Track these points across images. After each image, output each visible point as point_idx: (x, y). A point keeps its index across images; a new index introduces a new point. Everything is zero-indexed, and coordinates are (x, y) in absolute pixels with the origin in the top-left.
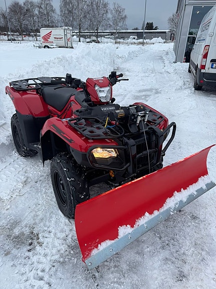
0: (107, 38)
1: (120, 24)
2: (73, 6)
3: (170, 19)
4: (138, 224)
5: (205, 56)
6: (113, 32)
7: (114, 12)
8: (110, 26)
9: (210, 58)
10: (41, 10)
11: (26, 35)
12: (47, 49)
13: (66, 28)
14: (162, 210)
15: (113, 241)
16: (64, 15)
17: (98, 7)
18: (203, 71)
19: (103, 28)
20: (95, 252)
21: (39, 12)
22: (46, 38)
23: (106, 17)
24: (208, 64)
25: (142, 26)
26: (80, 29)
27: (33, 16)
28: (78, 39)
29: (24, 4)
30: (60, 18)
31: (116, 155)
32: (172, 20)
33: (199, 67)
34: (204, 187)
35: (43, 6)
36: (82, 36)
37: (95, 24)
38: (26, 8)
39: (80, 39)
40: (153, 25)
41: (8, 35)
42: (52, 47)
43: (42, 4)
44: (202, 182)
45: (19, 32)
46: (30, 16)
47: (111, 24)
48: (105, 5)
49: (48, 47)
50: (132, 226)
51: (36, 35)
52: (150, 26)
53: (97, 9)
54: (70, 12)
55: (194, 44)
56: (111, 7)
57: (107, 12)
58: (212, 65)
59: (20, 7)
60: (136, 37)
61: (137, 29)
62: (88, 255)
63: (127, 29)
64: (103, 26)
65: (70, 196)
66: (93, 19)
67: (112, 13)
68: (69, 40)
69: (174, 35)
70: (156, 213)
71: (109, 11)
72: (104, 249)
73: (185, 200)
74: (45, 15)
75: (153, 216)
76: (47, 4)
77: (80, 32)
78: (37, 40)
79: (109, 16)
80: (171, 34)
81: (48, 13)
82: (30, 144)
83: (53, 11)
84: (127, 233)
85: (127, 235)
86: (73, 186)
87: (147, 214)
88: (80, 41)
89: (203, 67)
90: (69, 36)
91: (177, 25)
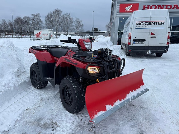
0: (73, 36)
1: (80, 28)
2: (53, 20)
3: (106, 26)
4: (115, 105)
5: (130, 38)
6: (76, 33)
7: (76, 22)
8: (74, 30)
9: (132, 39)
10: (34, 21)
11: (24, 35)
12: (38, 41)
13: (50, 29)
14: (125, 99)
15: (104, 112)
16: (47, 24)
17: (67, 20)
18: (129, 45)
19: (71, 30)
20: (96, 116)
21: (33, 22)
22: (38, 35)
23: (72, 25)
24: (132, 42)
25: (92, 29)
26: (57, 31)
27: (29, 24)
28: (56, 36)
29: (24, 18)
30: (45, 26)
31: (98, 72)
32: (108, 26)
33: (127, 44)
34: (144, 90)
35: (35, 19)
36: (58, 35)
37: (66, 28)
38: (25, 20)
39: (57, 36)
40: (98, 29)
41: (13, 35)
42: (42, 39)
43: (34, 18)
44: (142, 88)
45: (19, 33)
46: (27, 25)
47: (75, 28)
48: (71, 19)
49: (39, 40)
50: (112, 106)
51: (30, 35)
52: (96, 30)
53: (67, 21)
54: (51, 22)
55: (122, 35)
56: (74, 20)
57: (72, 22)
58: (134, 42)
59: (21, 20)
60: (89, 35)
61: (89, 31)
62: (93, 117)
63: (84, 31)
64: (70, 29)
65: (75, 96)
66: (64, 26)
67: (75, 23)
68: (51, 36)
69: (109, 33)
70: (123, 100)
71: (73, 22)
72: (101, 115)
73: (136, 95)
74: (36, 24)
75: (121, 102)
76: (37, 19)
77: (57, 33)
78: (31, 37)
79: (74, 24)
80: (108, 33)
81: (38, 23)
82: (44, 78)
83: (41, 22)
84: (110, 109)
85: (111, 109)
86: (77, 90)
87: (118, 100)
88: (57, 37)
89: (129, 43)
90: (51, 34)
91: (111, 28)
